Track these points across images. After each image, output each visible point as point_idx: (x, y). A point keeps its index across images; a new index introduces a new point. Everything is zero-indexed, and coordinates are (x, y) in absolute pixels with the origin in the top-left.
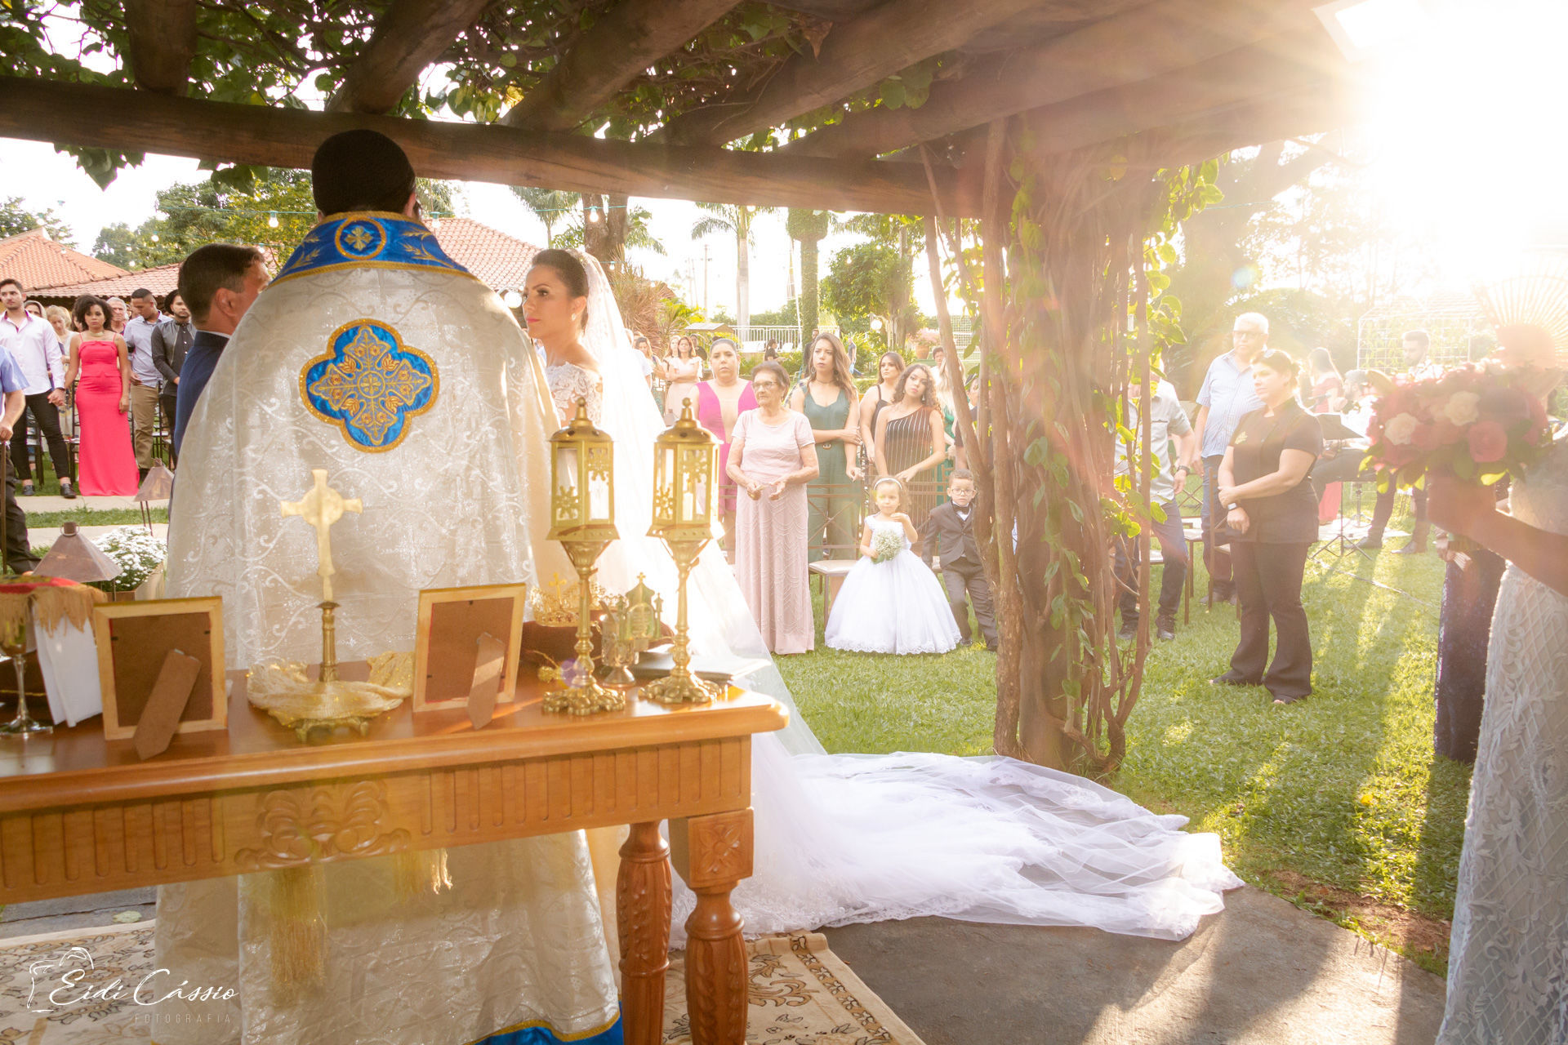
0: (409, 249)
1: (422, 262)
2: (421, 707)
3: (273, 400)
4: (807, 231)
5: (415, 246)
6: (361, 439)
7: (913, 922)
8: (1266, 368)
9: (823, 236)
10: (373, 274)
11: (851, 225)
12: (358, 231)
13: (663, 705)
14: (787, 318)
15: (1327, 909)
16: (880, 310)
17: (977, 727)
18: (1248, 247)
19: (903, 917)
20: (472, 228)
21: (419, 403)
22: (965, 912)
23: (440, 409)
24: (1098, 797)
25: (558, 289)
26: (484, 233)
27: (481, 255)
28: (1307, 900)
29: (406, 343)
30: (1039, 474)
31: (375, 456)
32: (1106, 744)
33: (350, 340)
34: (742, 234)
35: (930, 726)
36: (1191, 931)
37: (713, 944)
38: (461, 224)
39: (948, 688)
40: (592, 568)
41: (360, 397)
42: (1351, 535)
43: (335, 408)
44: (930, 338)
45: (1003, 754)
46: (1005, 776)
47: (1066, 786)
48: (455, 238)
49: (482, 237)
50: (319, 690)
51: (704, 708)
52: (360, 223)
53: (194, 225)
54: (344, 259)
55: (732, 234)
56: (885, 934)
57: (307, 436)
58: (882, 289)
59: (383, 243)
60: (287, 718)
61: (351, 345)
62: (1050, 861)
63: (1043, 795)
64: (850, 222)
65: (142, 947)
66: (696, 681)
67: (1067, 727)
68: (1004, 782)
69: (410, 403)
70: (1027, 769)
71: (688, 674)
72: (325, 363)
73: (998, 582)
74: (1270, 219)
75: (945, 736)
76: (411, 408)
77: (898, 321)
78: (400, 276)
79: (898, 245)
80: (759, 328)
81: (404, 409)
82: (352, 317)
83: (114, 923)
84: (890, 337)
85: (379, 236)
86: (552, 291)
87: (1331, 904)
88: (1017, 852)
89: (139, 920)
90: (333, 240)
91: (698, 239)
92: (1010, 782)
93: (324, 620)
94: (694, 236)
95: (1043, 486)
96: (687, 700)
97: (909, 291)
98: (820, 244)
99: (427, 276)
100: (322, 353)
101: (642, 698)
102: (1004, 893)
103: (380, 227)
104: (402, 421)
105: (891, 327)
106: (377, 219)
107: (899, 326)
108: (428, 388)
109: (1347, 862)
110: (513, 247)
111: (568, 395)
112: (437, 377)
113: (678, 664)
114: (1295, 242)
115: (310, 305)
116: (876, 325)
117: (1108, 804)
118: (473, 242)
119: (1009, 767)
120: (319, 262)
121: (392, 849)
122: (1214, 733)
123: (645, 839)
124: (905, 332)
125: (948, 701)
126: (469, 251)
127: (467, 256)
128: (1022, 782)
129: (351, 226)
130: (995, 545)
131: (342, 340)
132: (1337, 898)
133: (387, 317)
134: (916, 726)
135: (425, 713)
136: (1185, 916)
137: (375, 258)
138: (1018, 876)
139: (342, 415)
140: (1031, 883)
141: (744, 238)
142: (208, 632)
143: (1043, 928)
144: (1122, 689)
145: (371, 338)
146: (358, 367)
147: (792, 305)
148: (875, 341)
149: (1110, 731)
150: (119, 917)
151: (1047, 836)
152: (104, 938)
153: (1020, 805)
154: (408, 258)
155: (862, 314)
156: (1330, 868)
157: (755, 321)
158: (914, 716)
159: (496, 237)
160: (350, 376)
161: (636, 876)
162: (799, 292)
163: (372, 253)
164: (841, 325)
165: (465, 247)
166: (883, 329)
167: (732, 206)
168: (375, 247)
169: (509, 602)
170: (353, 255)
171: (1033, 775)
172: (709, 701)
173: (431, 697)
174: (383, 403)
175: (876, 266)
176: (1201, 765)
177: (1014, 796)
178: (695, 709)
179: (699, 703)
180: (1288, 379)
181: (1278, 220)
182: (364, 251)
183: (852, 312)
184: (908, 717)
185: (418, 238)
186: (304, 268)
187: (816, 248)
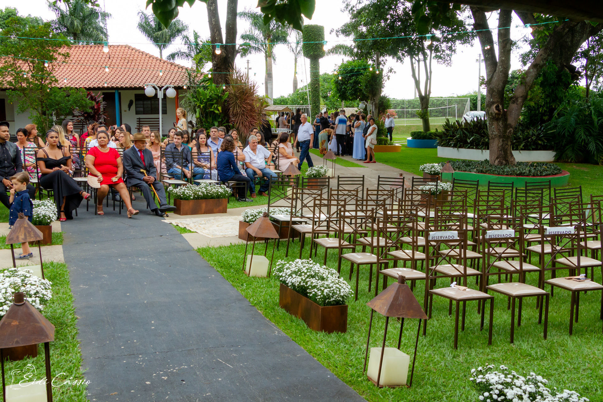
4: (314, 53)
16: (364, 99)
20: (130, 51)
26: (137, 53)
27: (137, 66)
38: (123, 48)
48: (120, 56)
49: (136, 56)
77: (375, 105)
107: (376, 107)
110: (154, 61)
118: (131, 58)
126: (130, 64)
127: (129, 66)
141: (270, 56)
159: (144, 56)
165: (127, 61)
187: (318, 62)
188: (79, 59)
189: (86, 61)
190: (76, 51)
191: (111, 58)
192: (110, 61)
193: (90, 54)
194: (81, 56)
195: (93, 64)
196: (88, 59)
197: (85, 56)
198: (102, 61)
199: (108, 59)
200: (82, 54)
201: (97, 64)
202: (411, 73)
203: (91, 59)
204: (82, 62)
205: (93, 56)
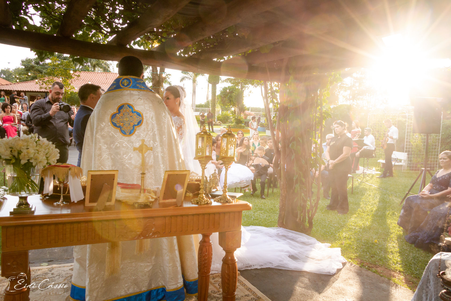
0: (138, 85)
1: (141, 89)
2: (162, 201)
3: (103, 123)
4: (214, 81)
5: (139, 85)
6: (124, 133)
7: (261, 269)
8: (338, 125)
9: (218, 83)
10: (129, 92)
11: (226, 81)
12: (125, 81)
13: (221, 202)
14: (206, 105)
15: (369, 268)
16: (234, 105)
17: (271, 220)
18: (336, 92)
19: (259, 268)
21: (138, 124)
22: (275, 267)
23: (143, 126)
24: (306, 239)
25: (172, 97)
28: (363, 266)
29: (136, 109)
30: (293, 150)
31: (127, 137)
32: (308, 225)
33: (122, 108)
34: (194, 81)
35: (257, 220)
36: (335, 272)
37: (230, 265)
38: (114, 74)
39: (261, 210)
40: (206, 167)
41: (124, 122)
42: (366, 173)
43: (118, 125)
44: (247, 113)
45: (280, 227)
46: (281, 233)
47: (297, 236)
50: (140, 195)
51: (231, 204)
52: (126, 79)
53: (32, 70)
54: (122, 88)
55: (191, 81)
56: (255, 272)
57: (111, 132)
58: (235, 99)
59: (131, 84)
60: (131, 202)
61: (122, 109)
62: (296, 254)
63: (291, 238)
64: (226, 80)
65: (50, 272)
66: (228, 197)
67: (298, 220)
68: (280, 234)
69: (136, 124)
70: (287, 231)
71: (226, 196)
72: (116, 114)
73: (281, 180)
74: (342, 85)
75: (262, 222)
76: (136, 125)
77: (239, 108)
78: (135, 92)
79: (240, 87)
80: (198, 108)
81: (134, 126)
82: (123, 102)
83: (40, 266)
84: (237, 113)
85: (130, 82)
86: (170, 97)
87: (369, 267)
88: (288, 252)
89: (48, 265)
90: (119, 83)
91: (182, 82)
92: (282, 234)
93: (142, 177)
94: (181, 81)
95: (294, 154)
96: (227, 202)
97: (243, 100)
98: (217, 85)
99: (142, 92)
100: (115, 111)
101: (214, 201)
102: (285, 262)
103: (131, 80)
104: (133, 129)
105: (237, 110)
106: (130, 78)
107: (239, 110)
108: (141, 120)
109: (372, 257)
111: (177, 125)
112: (143, 118)
113: (224, 193)
114: (349, 92)
115: (113, 100)
116: (233, 109)
117: (309, 240)
119: (282, 230)
120: (115, 88)
121: (156, 236)
122: (334, 224)
123: (206, 240)
124: (241, 112)
125: (262, 213)
128: (286, 234)
129: (124, 79)
130: (280, 170)
131: (120, 108)
132: (370, 266)
133: (131, 103)
134: (254, 219)
135: (162, 203)
136: (333, 269)
137: (130, 87)
138: (289, 258)
139: (119, 127)
140: (291, 260)
141: (195, 82)
142: (114, 179)
143: (296, 271)
144: (312, 210)
145: (127, 108)
146: (124, 115)
147: (208, 102)
148: (232, 114)
149: (309, 221)
150: (42, 264)
151: (294, 248)
152: (39, 270)
153: (286, 240)
154: (138, 87)
155: (229, 106)
156: (368, 258)
157: (197, 106)
158: (253, 217)
160: (122, 117)
161: (204, 250)
162: (210, 98)
163: (128, 86)
164: (222, 109)
166: (235, 110)
167: (192, 73)
168: (129, 85)
169: (186, 175)
170: (124, 87)
171: (289, 232)
172: (232, 202)
173: (164, 198)
174: (129, 124)
175: (234, 93)
176: (332, 231)
177: (284, 238)
178: (227, 204)
179: (230, 203)
180: (344, 128)
181: (344, 86)
182: (126, 86)
183: (226, 105)
184: (251, 217)
185: (140, 83)
186: (113, 90)
187: (216, 86)
188: (91, 79)
189: (94, 80)
190: (90, 75)
191: (108, 79)
192: (107, 80)
193: (97, 76)
194: (92, 78)
195: (98, 82)
196: (95, 79)
197: (94, 78)
198: (103, 80)
199: (106, 79)
200: (93, 76)
201: (100, 82)
202: (261, 94)
203: (97, 79)
204: (92, 80)
205: (98, 78)
